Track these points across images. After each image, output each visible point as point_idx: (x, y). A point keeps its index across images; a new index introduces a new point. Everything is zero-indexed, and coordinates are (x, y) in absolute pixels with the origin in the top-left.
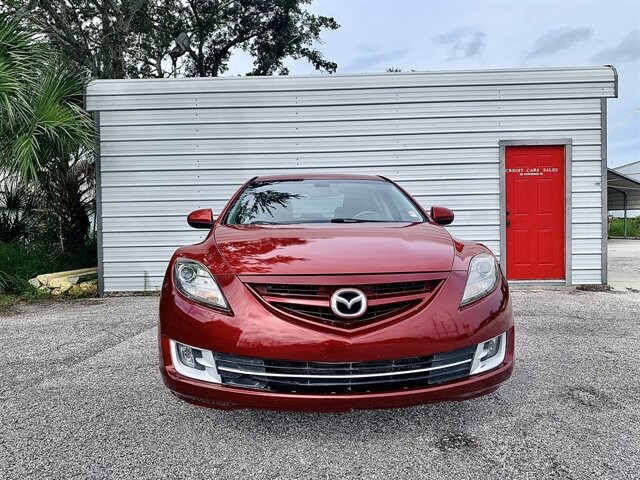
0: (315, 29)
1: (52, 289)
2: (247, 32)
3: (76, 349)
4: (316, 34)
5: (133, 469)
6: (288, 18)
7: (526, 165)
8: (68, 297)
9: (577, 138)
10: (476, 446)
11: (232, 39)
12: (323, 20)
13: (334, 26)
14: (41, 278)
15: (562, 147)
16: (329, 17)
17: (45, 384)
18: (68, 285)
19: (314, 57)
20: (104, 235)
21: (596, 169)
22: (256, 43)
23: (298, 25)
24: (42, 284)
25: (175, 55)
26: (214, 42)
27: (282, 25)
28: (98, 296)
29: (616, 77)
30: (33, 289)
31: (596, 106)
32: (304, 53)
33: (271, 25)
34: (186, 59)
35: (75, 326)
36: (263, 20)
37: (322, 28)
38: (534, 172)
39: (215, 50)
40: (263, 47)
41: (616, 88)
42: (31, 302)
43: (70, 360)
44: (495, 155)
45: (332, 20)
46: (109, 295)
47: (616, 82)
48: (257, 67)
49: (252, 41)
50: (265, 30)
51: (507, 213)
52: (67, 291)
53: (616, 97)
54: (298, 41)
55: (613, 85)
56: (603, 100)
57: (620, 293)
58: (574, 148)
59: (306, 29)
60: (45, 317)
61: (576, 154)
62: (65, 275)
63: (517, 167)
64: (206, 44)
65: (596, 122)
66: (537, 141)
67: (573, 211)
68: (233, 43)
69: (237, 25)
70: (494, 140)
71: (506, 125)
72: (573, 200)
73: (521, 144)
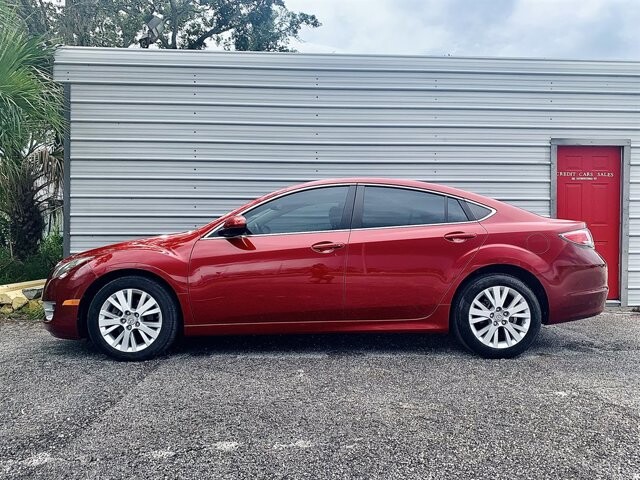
0: (294, 27)
1: (2, 306)
2: (226, 22)
4: (295, 32)
6: (269, 11)
7: (580, 168)
9: (636, 139)
11: (208, 30)
12: (305, 18)
13: (315, 24)
15: (620, 148)
16: (310, 14)
18: (23, 300)
20: (72, 239)
22: (234, 36)
23: (276, 21)
25: (145, 43)
26: (188, 31)
27: (262, 17)
33: (251, 18)
36: (243, 12)
37: (303, 25)
38: (587, 177)
39: (190, 40)
40: (241, 42)
44: (542, 156)
45: (313, 17)
50: (244, 23)
52: (20, 309)
54: (276, 38)
58: (633, 151)
59: (285, 26)
61: (634, 157)
63: (571, 168)
64: (179, 34)
66: (592, 141)
67: (631, 222)
68: (209, 34)
69: (215, 14)
70: (544, 139)
71: (560, 121)
72: (631, 210)
73: (574, 144)
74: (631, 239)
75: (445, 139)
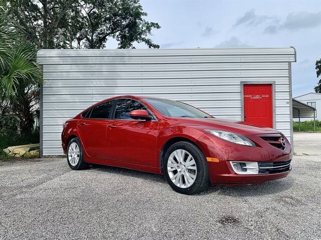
0: (148, 28)
1: (16, 154)
2: (115, 29)
3: (31, 181)
4: (149, 31)
5: (70, 234)
6: (136, 23)
7: (253, 94)
8: (24, 158)
9: (277, 81)
10: (239, 222)
11: (108, 32)
12: (153, 24)
13: (158, 27)
14: (10, 148)
15: (271, 85)
17: (18, 197)
18: (24, 152)
19: (148, 42)
20: (43, 127)
21: (287, 96)
22: (120, 34)
23: (140, 26)
24: (10, 151)
25: (79, 40)
26: (99, 33)
27: (133, 26)
28: (40, 157)
29: (295, 52)
30: (6, 154)
31: (286, 66)
32: (143, 40)
33: (127, 26)
34: (85, 41)
35: (29, 171)
36: (123, 24)
37: (152, 28)
38: (257, 97)
39: (99, 37)
40: (123, 37)
41: (295, 57)
42: (5, 161)
43: (29, 186)
44: (239, 89)
45: (157, 24)
46: (45, 157)
47: (295, 54)
48: (120, 46)
49: (117, 33)
50: (124, 28)
51: (245, 117)
52: (23, 155)
53: (296, 61)
54: (140, 34)
55: (294, 56)
56: (290, 63)
57: (300, 156)
58: (276, 86)
59: (144, 28)
60: (13, 167)
61: (277, 88)
62: (22, 147)
63: (250, 94)
64: (95, 35)
65: (286, 73)
66: (258, 82)
67: (277, 116)
68: (108, 34)
69: (110, 25)
70: (238, 81)
71: (244, 74)
72: (276, 111)
73: (251, 83)
74: (277, 123)
75: (195, 83)
